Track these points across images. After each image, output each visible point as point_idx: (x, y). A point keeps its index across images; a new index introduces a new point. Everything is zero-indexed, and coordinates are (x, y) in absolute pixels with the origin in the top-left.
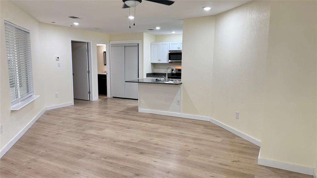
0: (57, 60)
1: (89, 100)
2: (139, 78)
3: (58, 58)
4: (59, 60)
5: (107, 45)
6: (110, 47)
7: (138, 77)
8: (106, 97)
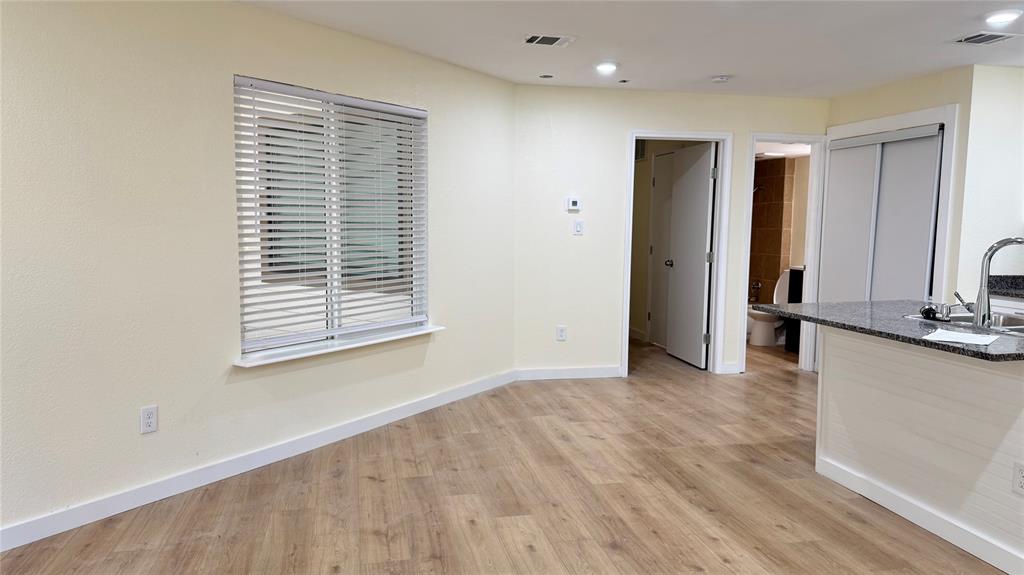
0: (570, 211)
1: (703, 367)
2: (934, 299)
3: (575, 203)
4: (577, 211)
5: (817, 146)
6: (828, 151)
7: (931, 294)
8: (791, 367)
